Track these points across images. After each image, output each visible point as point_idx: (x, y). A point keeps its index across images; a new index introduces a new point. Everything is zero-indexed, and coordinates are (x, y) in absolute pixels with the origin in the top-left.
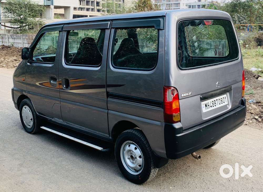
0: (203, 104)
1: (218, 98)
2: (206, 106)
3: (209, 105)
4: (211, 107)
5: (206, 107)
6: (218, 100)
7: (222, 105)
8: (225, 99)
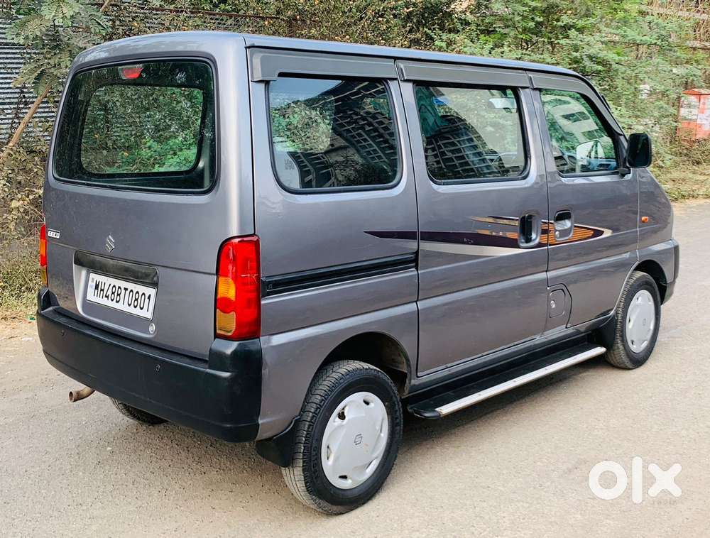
0: (93, 279)
1: (130, 286)
2: (97, 287)
3: (103, 290)
4: (107, 297)
5: (96, 291)
6: (129, 290)
7: (131, 310)
8: (147, 300)
